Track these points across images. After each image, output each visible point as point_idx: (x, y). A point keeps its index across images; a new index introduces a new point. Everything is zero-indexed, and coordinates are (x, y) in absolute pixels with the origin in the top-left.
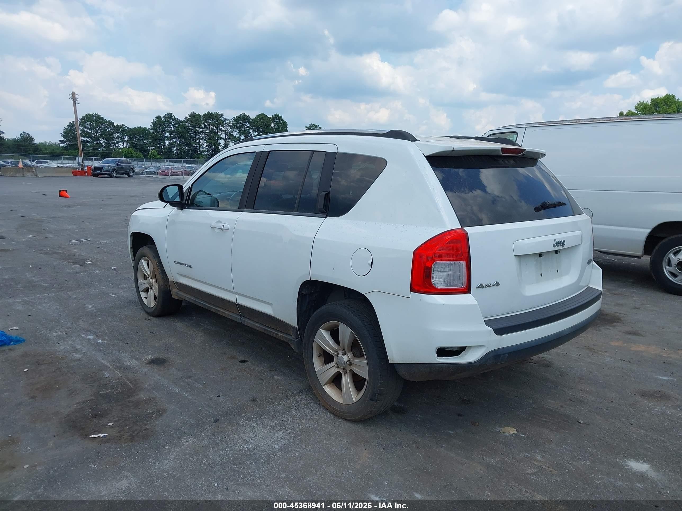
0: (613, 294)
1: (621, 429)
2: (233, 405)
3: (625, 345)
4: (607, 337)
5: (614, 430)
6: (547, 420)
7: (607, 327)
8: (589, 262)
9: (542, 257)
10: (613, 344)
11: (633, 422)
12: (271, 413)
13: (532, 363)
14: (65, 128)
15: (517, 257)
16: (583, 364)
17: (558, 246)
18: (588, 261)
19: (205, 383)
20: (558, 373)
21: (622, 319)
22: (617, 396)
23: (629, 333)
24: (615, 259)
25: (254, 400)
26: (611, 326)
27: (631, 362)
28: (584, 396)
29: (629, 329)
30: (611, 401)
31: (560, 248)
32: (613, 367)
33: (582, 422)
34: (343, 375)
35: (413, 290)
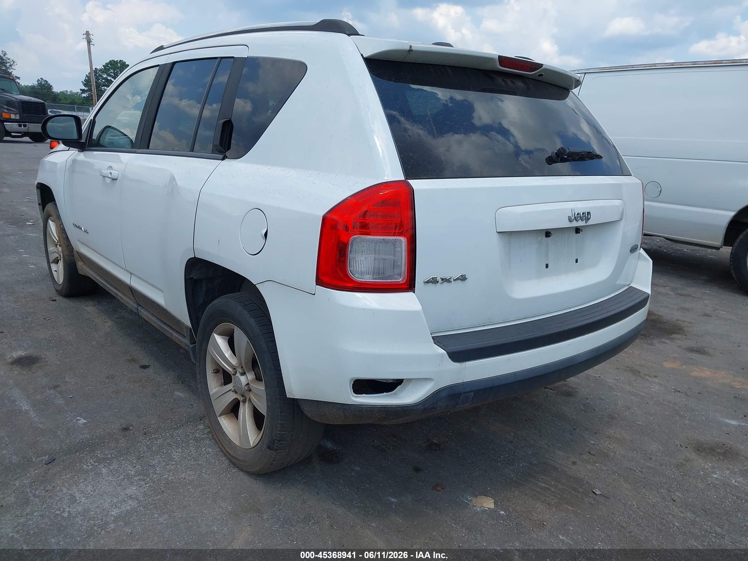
0: (679, 294)
1: (656, 510)
2: (91, 435)
3: (684, 367)
4: (661, 353)
5: (645, 509)
6: (546, 486)
7: (664, 340)
8: (633, 250)
9: (550, 236)
10: (667, 365)
11: (677, 496)
12: (140, 452)
13: (549, 388)
14: (86, 75)
15: (501, 234)
16: (619, 394)
17: (577, 221)
18: (632, 248)
19: (71, 397)
20: (582, 407)
21: (685, 329)
22: (659, 449)
23: (691, 350)
24: (688, 250)
25: (126, 429)
26: (669, 339)
27: (688, 394)
28: (610, 446)
29: (692, 344)
30: (650, 456)
31: (580, 223)
32: (662, 401)
33: (598, 492)
34: (241, 404)
35: (319, 282)
